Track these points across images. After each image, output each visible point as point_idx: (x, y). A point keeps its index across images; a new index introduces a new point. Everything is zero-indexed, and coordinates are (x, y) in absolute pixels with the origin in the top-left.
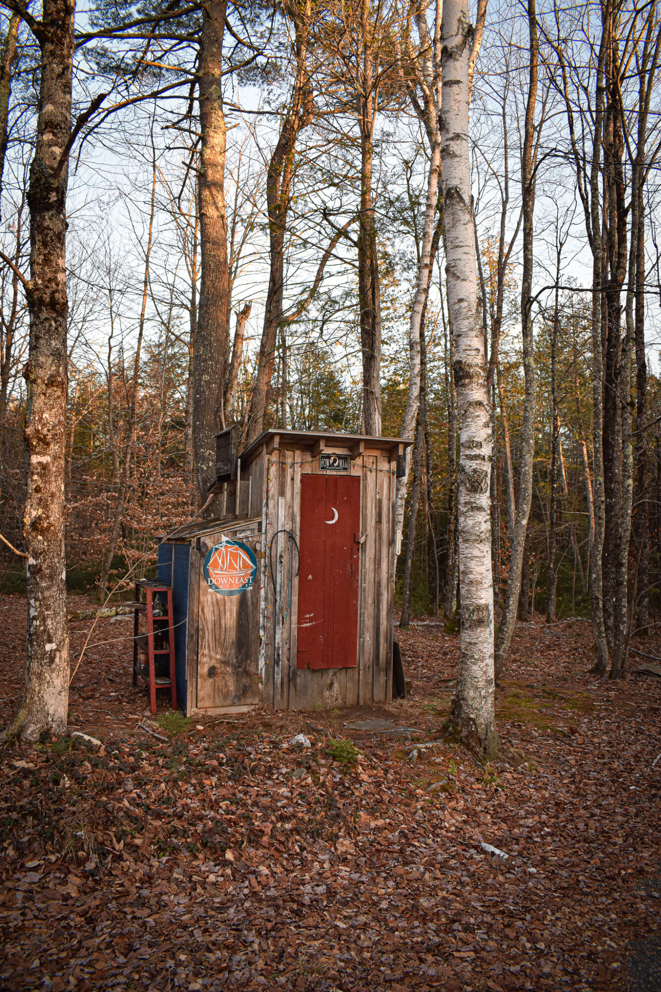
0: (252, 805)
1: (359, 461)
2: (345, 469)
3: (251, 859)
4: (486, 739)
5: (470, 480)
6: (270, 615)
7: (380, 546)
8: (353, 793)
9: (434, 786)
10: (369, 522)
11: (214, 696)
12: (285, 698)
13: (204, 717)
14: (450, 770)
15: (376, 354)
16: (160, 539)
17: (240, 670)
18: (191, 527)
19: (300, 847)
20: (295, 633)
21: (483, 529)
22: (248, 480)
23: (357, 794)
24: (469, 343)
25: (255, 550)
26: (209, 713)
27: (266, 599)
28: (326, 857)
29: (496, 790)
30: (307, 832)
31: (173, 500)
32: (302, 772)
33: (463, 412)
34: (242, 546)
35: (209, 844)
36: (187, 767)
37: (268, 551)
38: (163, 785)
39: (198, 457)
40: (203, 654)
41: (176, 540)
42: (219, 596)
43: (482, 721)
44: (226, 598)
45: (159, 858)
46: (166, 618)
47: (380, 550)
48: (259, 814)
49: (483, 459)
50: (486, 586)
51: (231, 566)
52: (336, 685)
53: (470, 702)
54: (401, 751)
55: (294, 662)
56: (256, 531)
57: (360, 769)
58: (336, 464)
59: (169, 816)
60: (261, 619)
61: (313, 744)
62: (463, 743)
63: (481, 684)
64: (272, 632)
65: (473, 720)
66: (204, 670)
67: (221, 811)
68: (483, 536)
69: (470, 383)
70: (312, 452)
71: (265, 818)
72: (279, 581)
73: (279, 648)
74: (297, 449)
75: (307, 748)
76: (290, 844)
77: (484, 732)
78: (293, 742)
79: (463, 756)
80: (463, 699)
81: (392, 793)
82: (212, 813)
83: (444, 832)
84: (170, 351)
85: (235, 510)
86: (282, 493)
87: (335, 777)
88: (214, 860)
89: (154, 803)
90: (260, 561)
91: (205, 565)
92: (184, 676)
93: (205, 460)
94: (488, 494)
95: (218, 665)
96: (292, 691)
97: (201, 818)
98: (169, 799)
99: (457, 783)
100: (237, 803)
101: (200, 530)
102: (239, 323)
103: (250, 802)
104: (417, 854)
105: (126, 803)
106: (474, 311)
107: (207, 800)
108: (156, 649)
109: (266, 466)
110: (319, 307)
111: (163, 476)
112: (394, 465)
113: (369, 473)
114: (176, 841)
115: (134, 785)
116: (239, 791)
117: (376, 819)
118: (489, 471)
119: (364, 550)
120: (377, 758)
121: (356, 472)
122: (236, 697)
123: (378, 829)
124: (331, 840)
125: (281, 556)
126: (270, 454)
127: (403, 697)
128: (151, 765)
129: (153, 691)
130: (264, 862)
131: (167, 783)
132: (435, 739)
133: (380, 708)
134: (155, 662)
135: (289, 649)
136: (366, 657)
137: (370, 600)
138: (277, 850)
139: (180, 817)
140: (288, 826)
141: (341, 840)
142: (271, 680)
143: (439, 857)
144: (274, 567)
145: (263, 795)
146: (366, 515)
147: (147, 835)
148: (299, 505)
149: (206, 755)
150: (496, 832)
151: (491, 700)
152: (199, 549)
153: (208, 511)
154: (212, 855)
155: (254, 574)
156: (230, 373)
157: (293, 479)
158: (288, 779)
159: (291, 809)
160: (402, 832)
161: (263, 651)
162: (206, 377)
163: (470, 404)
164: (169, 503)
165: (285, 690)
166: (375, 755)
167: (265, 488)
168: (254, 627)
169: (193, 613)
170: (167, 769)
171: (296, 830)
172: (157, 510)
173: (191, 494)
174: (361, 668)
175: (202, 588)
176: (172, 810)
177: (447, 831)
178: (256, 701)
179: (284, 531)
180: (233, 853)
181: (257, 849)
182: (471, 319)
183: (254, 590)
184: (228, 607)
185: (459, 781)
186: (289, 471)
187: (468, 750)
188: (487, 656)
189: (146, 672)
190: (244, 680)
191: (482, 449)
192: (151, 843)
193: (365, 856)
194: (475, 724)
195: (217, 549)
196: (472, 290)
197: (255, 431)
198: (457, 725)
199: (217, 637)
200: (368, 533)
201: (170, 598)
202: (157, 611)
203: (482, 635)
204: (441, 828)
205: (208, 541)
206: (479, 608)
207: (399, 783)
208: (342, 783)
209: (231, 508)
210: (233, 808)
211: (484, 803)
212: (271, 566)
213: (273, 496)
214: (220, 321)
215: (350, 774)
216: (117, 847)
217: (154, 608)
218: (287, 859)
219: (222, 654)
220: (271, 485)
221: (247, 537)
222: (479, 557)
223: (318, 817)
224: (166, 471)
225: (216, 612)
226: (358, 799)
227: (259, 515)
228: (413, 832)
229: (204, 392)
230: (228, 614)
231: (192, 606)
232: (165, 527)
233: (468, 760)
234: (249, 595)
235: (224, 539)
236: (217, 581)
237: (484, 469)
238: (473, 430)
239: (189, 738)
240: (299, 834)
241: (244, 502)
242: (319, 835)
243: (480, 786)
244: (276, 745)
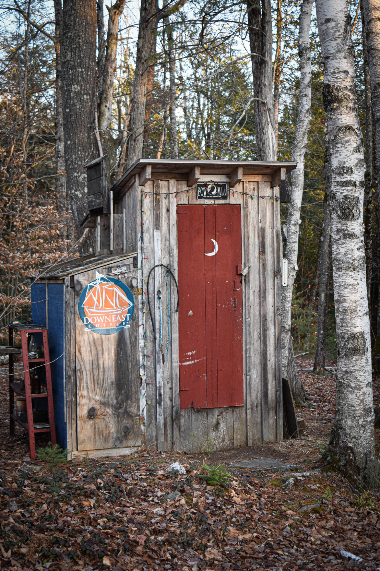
0: (128, 522)
1: (238, 188)
2: (224, 197)
3: (126, 564)
4: (365, 468)
5: (341, 207)
6: (149, 354)
7: (265, 278)
8: (224, 513)
9: (305, 508)
10: (251, 252)
11: (95, 438)
12: (169, 439)
13: (85, 460)
14: (324, 496)
15: (267, 59)
16: (32, 279)
17: (120, 411)
18: (64, 265)
19: (171, 555)
20: (176, 371)
21: (355, 257)
22: (122, 213)
23: (228, 513)
24: (337, 65)
25: (132, 286)
26: (90, 456)
27: (145, 337)
28: (195, 563)
29: (369, 513)
30: (179, 543)
31: (44, 232)
32: (177, 495)
33: (332, 137)
34: (117, 282)
35: (88, 552)
36: (67, 491)
37: (145, 287)
38: (45, 506)
39: (71, 182)
40: (82, 396)
41: (49, 279)
42: (96, 336)
43: (361, 449)
44: (104, 337)
45: (43, 564)
46: (42, 360)
47: (265, 282)
48: (134, 529)
49: (355, 185)
50: (360, 314)
51: (107, 305)
52: (222, 425)
53: (348, 431)
54: (278, 480)
55: (177, 401)
56: (132, 266)
57: (233, 493)
58: (214, 193)
59: (51, 530)
60: (141, 358)
61: (188, 472)
62: (340, 471)
63: (358, 413)
64: (153, 371)
65: (351, 448)
66: (83, 412)
67: (99, 527)
68: (356, 263)
69: (339, 107)
70: (187, 181)
71: (140, 531)
72: (157, 318)
73: (160, 387)
74: (172, 178)
75: (182, 475)
76: (162, 553)
77: (363, 461)
78: (169, 469)
79: (340, 483)
80: (341, 428)
81: (263, 513)
82: (91, 528)
83: (309, 545)
84: (31, 46)
85: (109, 245)
86: (157, 226)
87: (208, 499)
88: (92, 565)
89: (37, 520)
90: (137, 298)
91: (80, 304)
92: (64, 420)
93: (78, 185)
94: (361, 220)
95: (97, 407)
96: (176, 433)
97: (81, 532)
98: (51, 516)
99: (330, 506)
100: (114, 520)
101: (74, 268)
102: (112, 20)
103: (125, 519)
104: (279, 560)
105: (11, 520)
106: (342, 31)
107: (86, 517)
108: (32, 393)
109: (139, 198)
110: (197, 11)
111: (31, 203)
112: (277, 190)
113: (250, 200)
114: (58, 550)
115: (18, 506)
116: (116, 511)
117: (245, 533)
118: (362, 197)
119: (247, 282)
120: (252, 485)
121: (235, 199)
122: (118, 439)
123: (245, 541)
124: (201, 550)
125: (159, 292)
126: (143, 185)
127: (293, 437)
128: (33, 490)
129: (32, 436)
130: (137, 566)
131: (48, 504)
132: (313, 468)
133: (269, 448)
134: (33, 407)
135: (171, 389)
136: (254, 395)
137: (255, 335)
138: (150, 557)
139: (61, 531)
140: (160, 538)
141: (209, 549)
142: (153, 421)
143: (299, 562)
144: (152, 303)
145: (138, 514)
146: (248, 245)
147: (32, 545)
148: (176, 238)
149: (84, 481)
150: (359, 545)
151: (370, 429)
152: (73, 288)
153: (85, 245)
154: (90, 561)
155: (131, 311)
156: (104, 81)
157: (168, 210)
158: (162, 500)
159: (164, 525)
160: (267, 543)
161: (143, 392)
162: (76, 88)
163: (340, 129)
164: (39, 238)
165: (169, 431)
166: (251, 483)
167: (139, 221)
168: (133, 367)
169: (70, 353)
170: (49, 493)
171: (168, 542)
172: (27, 245)
173: (67, 225)
174: (249, 407)
175: (78, 327)
176: (54, 525)
177: (312, 544)
178: (139, 443)
179: (161, 265)
180: (110, 560)
181: (132, 557)
182: (339, 40)
183: (132, 327)
184: (105, 346)
185: (332, 505)
186: (164, 203)
187: (345, 477)
188: (364, 385)
189: (24, 419)
190: (125, 421)
191: (354, 175)
192: (36, 552)
193: (230, 562)
194: (353, 452)
195: (91, 287)
196: (340, 9)
197: (134, 151)
198: (336, 454)
199: (96, 377)
200: (251, 264)
201: (45, 339)
202: (33, 353)
203: (358, 363)
204: (307, 541)
205: (82, 279)
206: (354, 337)
207: (272, 505)
208: (214, 503)
209: (106, 243)
210: (111, 524)
211: (355, 524)
212: (148, 303)
213: (148, 229)
214: (89, 18)
215: (223, 497)
216: (5, 555)
217: (29, 351)
218: (159, 565)
219: (101, 395)
220: (145, 217)
221: (122, 273)
222: (352, 285)
223: (189, 531)
224: (34, 199)
225: (94, 352)
226: (228, 517)
227: (134, 249)
228: (279, 544)
229: (74, 105)
230: (106, 353)
231: (68, 347)
232: (36, 266)
233: (345, 487)
234: (127, 334)
235: (99, 276)
236: (93, 320)
237: (356, 195)
238: (343, 155)
239: (68, 468)
240: (170, 545)
241: (119, 236)
242: (189, 545)
243: (353, 509)
244: (152, 473)
